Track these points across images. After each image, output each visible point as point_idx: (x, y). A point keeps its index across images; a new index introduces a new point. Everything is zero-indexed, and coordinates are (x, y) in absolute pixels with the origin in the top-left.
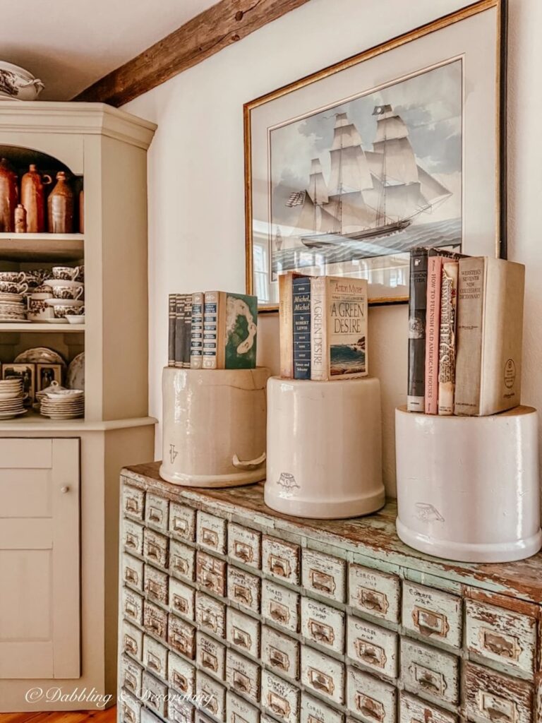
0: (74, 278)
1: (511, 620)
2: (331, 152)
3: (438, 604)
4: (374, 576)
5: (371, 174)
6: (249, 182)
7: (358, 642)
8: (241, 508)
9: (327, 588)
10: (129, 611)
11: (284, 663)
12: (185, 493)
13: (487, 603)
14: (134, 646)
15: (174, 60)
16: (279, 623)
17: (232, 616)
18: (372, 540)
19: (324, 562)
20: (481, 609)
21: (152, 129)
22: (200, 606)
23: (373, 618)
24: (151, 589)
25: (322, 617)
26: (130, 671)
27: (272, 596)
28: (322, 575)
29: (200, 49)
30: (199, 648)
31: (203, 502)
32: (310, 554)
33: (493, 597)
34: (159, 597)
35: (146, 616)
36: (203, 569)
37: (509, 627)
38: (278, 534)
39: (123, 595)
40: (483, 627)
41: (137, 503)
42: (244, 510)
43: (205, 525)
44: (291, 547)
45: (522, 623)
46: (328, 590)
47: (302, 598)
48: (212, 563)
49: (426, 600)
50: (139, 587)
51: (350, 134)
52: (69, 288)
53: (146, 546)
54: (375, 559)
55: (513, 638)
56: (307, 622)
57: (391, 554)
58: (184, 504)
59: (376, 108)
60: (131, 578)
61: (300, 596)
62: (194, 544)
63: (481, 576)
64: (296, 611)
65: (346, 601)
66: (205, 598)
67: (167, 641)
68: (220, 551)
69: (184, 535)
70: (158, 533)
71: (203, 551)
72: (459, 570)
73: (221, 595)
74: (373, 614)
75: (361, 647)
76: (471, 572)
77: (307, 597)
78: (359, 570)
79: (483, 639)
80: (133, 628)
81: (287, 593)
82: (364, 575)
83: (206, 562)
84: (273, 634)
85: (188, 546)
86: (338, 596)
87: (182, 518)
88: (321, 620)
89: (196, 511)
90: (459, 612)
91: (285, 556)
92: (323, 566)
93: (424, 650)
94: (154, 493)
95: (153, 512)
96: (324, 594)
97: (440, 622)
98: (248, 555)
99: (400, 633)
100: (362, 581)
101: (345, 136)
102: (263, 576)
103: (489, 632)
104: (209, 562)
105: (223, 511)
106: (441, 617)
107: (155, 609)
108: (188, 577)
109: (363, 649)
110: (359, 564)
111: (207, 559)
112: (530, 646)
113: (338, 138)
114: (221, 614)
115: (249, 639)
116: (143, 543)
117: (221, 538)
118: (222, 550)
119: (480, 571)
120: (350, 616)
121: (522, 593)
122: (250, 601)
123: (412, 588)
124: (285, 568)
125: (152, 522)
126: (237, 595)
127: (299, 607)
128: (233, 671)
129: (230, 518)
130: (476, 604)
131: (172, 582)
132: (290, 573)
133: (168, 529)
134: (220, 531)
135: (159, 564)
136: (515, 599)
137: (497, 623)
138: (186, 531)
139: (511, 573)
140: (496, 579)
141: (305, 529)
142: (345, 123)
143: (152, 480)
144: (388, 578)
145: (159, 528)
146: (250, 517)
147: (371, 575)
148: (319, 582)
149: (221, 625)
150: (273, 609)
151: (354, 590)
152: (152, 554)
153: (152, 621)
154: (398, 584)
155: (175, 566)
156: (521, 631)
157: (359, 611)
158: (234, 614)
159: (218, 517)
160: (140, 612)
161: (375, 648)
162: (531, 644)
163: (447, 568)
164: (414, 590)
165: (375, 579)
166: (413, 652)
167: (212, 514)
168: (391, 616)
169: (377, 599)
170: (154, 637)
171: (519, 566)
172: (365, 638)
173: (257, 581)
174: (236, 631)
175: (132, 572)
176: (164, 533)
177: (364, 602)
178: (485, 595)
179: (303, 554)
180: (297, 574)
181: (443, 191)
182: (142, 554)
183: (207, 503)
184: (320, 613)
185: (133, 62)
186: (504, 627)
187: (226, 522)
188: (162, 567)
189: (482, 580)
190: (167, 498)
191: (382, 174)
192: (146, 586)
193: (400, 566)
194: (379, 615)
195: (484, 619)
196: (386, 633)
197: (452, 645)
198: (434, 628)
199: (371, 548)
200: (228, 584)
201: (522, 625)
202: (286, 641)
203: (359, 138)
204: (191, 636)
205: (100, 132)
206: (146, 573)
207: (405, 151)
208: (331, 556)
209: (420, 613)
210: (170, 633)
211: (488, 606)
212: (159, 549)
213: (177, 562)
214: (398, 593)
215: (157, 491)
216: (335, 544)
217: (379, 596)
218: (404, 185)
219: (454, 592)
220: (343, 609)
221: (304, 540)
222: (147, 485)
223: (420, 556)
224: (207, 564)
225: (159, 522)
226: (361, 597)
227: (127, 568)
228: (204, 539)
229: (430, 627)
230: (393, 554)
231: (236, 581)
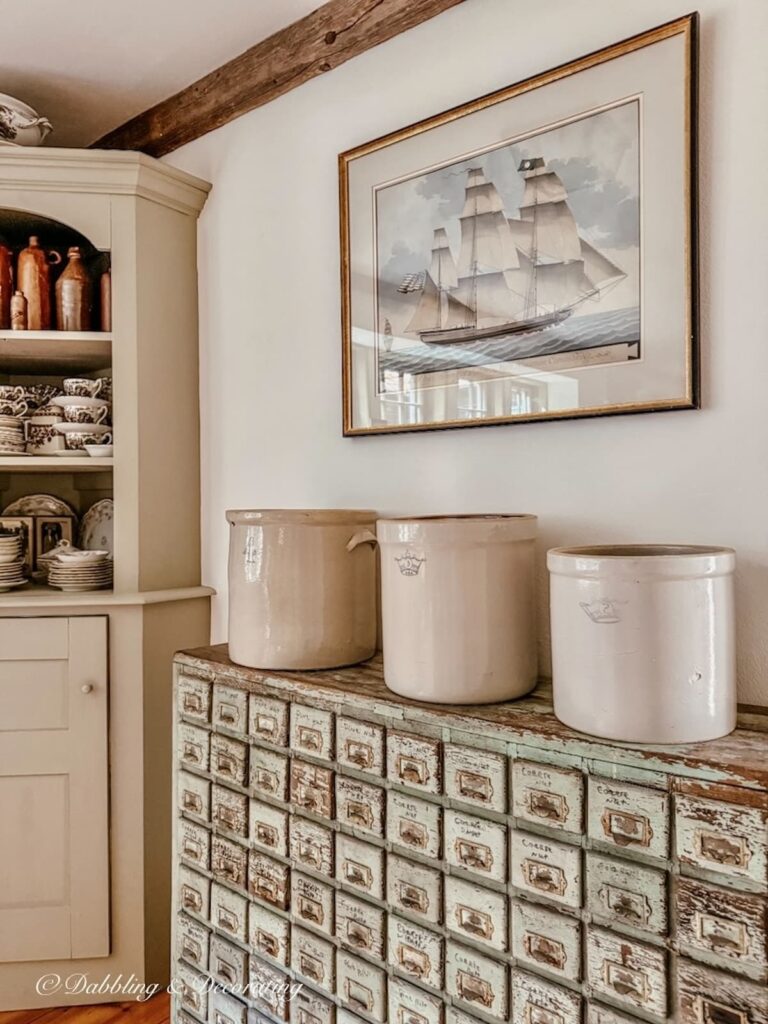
0: (94, 395)
1: (736, 816)
2: (462, 220)
3: (638, 803)
4: (548, 773)
5: (517, 250)
6: (347, 259)
7: (526, 864)
8: (354, 696)
9: (480, 794)
10: (188, 851)
11: (420, 902)
12: (271, 681)
13: (703, 796)
14: (196, 901)
15: (236, 96)
16: (412, 847)
17: (343, 845)
18: (539, 726)
19: (477, 760)
20: (696, 805)
21: (205, 190)
22: (296, 835)
23: (547, 831)
24: (222, 817)
25: (475, 834)
26: (191, 936)
27: (402, 811)
28: (473, 777)
29: (275, 82)
30: (295, 894)
31: (300, 691)
32: (457, 750)
33: (711, 787)
34: (234, 828)
35: (215, 856)
36: (301, 783)
37: (734, 825)
38: (409, 727)
39: (179, 830)
40: (699, 829)
41: (199, 699)
42: (359, 698)
43: (303, 722)
44: (428, 743)
46: (483, 797)
47: (446, 811)
48: (313, 773)
49: (620, 799)
50: (204, 816)
51: (488, 196)
52: (88, 409)
53: (214, 758)
54: (547, 750)
55: (739, 840)
56: (454, 843)
57: (569, 743)
58: (270, 696)
59: (523, 162)
60: (191, 805)
61: (442, 810)
62: (285, 749)
63: (693, 763)
64: (437, 830)
65: (508, 810)
66: (303, 824)
67: (247, 888)
68: (324, 755)
70: (232, 740)
71: (300, 759)
72: (664, 757)
73: (327, 817)
74: (546, 824)
75: (531, 869)
76: (682, 759)
77: (451, 809)
78: (526, 766)
79: (699, 844)
80: (195, 876)
81: (424, 805)
82: (534, 772)
83: (305, 773)
84: (403, 864)
85: (278, 754)
86: (497, 805)
87: (267, 715)
88: (475, 839)
89: (288, 704)
90: (666, 811)
91: (420, 756)
92: (475, 765)
93: (618, 866)
94: (225, 683)
95: (224, 710)
96: (478, 803)
97: (640, 827)
98: (366, 758)
99: (584, 846)
100: (531, 781)
101: (481, 199)
102: (388, 786)
103: (707, 834)
104: (309, 772)
105: (328, 702)
106: (642, 820)
107: (228, 845)
108: (278, 796)
109: (534, 872)
110: (524, 759)
111: (306, 768)
112: (763, 848)
113: (471, 201)
114: (327, 843)
115: (370, 874)
116: (209, 754)
117: (327, 738)
118: (328, 754)
119: (692, 757)
120: (515, 830)
121: (749, 780)
122: (370, 821)
123: (601, 785)
124: (420, 772)
125: (222, 723)
126: (350, 815)
127: (441, 823)
128: (346, 921)
129: (338, 710)
130: (689, 799)
131: (253, 805)
132: (428, 778)
133: (247, 732)
134: (325, 728)
135: (234, 782)
136: (740, 789)
137: (717, 822)
138: (275, 732)
139: (733, 757)
140: (714, 765)
141: (448, 717)
142: (480, 181)
143: (222, 666)
144: (568, 774)
145: (233, 732)
146: (368, 707)
147: (543, 772)
148: (470, 788)
149: (328, 860)
150: (404, 830)
151: (519, 794)
152: (224, 768)
153: (224, 863)
154: (581, 781)
155: (258, 783)
156: (750, 829)
157: (527, 821)
158: (346, 842)
159: (322, 710)
160: (206, 851)
161: (550, 869)
162: (764, 845)
163: (648, 755)
164: (604, 787)
165: (549, 777)
166: (604, 870)
167: (312, 707)
168: (572, 824)
169: (552, 804)
170: (227, 885)
171: (739, 749)
172: (536, 858)
173: (379, 792)
174: (350, 866)
175: (193, 796)
176: (240, 738)
177: (534, 808)
178: (700, 787)
179: (446, 750)
180: (439, 779)
181: (615, 271)
182: (209, 771)
183: (304, 692)
184: (472, 829)
185: (177, 99)
186: (727, 826)
187: (334, 716)
188: (239, 786)
189: (698, 767)
190: (245, 689)
191: (532, 249)
192: (214, 815)
193: (582, 757)
194: (555, 824)
195: (700, 818)
196: (565, 847)
197: (657, 856)
198: (632, 835)
199: (540, 736)
200: (337, 800)
201: (752, 821)
202: (423, 872)
203: (500, 201)
204: (283, 878)
205: (133, 192)
206: (214, 796)
207: (564, 219)
208: (486, 751)
209: (613, 817)
210: (252, 877)
211: (704, 800)
212: (234, 761)
213: (261, 776)
214: (581, 793)
215: (230, 681)
216: (490, 734)
217: (555, 800)
218: (562, 263)
219: (658, 786)
220: (504, 822)
221: (446, 732)
222: (214, 675)
223: (609, 743)
224: (306, 776)
225: (234, 724)
226: (529, 801)
227: (186, 791)
228: (301, 741)
229: (626, 834)
230: (573, 742)
231: (349, 796)
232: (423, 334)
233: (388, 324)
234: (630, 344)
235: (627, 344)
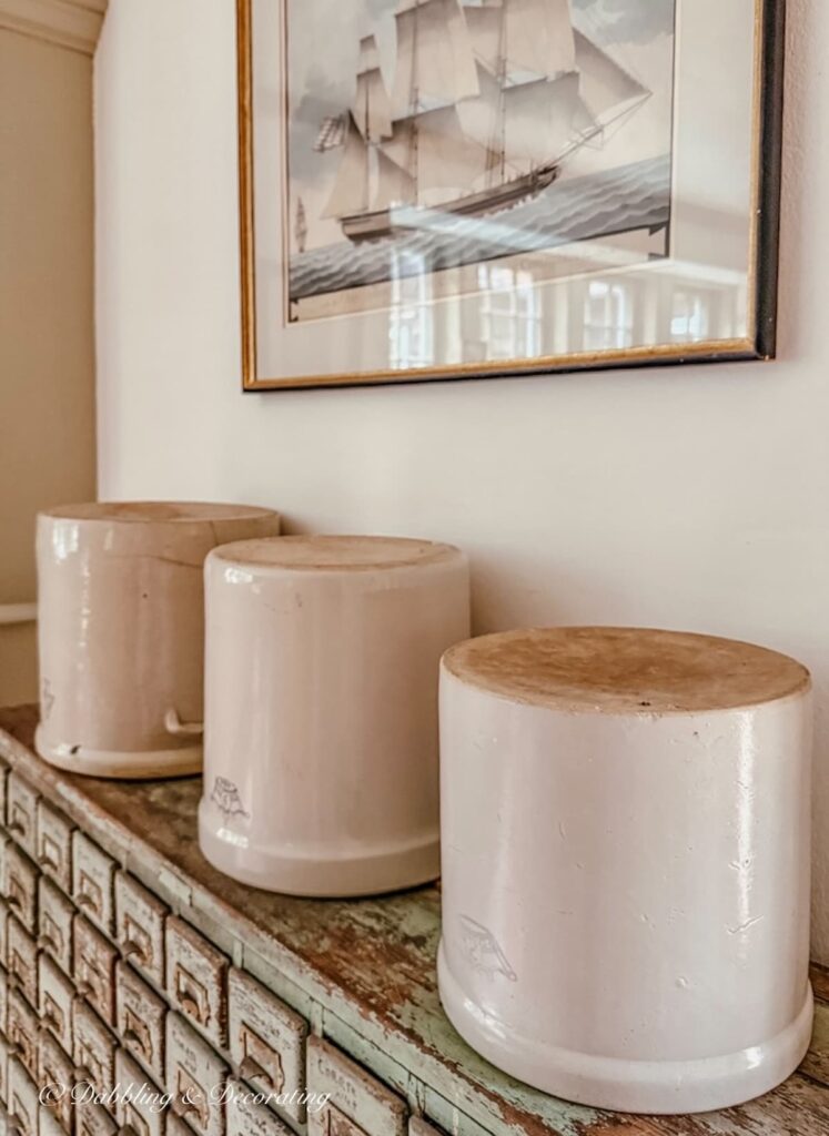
2: (397, 17)
4: (356, 1087)
5: (477, 62)
6: (247, 102)
8: (141, 843)
9: (268, 1075)
12: (63, 788)
17: (122, 1073)
18: (371, 978)
19: (266, 1015)
21: (98, 9)
22: (79, 1033)
24: (16, 969)
27: (182, 1055)
28: (261, 1042)
30: (79, 1118)
31: (87, 814)
32: (242, 987)
35: (11, 1021)
36: (83, 957)
38: (195, 920)
42: (146, 849)
43: (84, 865)
44: (210, 959)
48: (94, 947)
50: (3, 958)
54: (363, 1037)
58: (59, 812)
62: (70, 894)
64: (218, 1107)
65: (303, 1118)
66: (85, 1017)
68: (105, 925)
69: (57, 877)
70: (26, 860)
71: (87, 919)
73: (108, 1017)
78: (324, 1057)
81: (205, 1057)
82: (334, 1074)
83: (87, 944)
85: (64, 898)
87: (53, 840)
89: (73, 830)
91: (200, 977)
92: (263, 1023)
94: (21, 775)
95: (17, 815)
96: (266, 1087)
98: (145, 951)
100: (330, 1087)
104: (91, 944)
105: (114, 842)
107: (22, 1010)
108: (63, 965)
111: (88, 936)
114: (107, 1061)
117: (106, 900)
118: (108, 925)
122: (149, 1052)
124: (199, 1003)
125: (16, 832)
126: (128, 1032)
129: (121, 859)
131: (43, 966)
132: (209, 1017)
134: (104, 884)
135: (26, 923)
138: (60, 869)
141: (241, 922)
143: (19, 746)
144: (381, 1098)
146: (153, 869)
147: (347, 1080)
148: (256, 1058)
149: (109, 1086)
150: (183, 1086)
152: (16, 900)
153: (19, 1035)
154: (400, 1122)
155: (44, 936)
158: (125, 1062)
159: (105, 853)
160: (4, 1009)
165: (353, 1091)
167: (96, 846)
173: (159, 1011)
174: (129, 1110)
179: (230, 982)
180: (222, 1025)
181: (630, 86)
183: (92, 817)
184: (257, 1128)
187: (115, 867)
188: (30, 928)
190: (36, 791)
191: (499, 57)
192: (10, 961)
193: (410, 1073)
199: (355, 1006)
200: (118, 1002)
206: (10, 935)
210: (42, 1070)
212: (24, 895)
213: (47, 927)
215: (25, 773)
216: (290, 975)
218: (543, 81)
221: (237, 947)
222: (12, 757)
224: (88, 949)
225: (25, 836)
226: (327, 1124)
228: (82, 894)
230: (398, 1037)
231: (128, 1001)
232: (346, 221)
233: (300, 206)
234: (654, 229)
235: (647, 231)
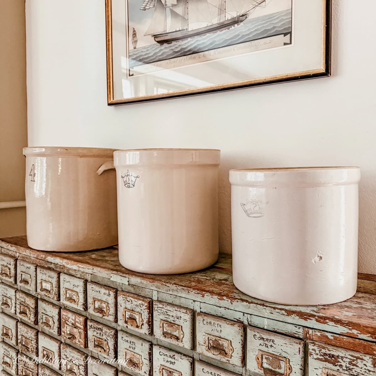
1: (354, 360)
3: (282, 348)
4: (220, 323)
8: (99, 269)
9: (176, 336)
10: (5, 363)
12: (50, 259)
13: (329, 344)
16: (133, 369)
18: (217, 290)
19: (174, 312)
20: (323, 351)
22: (64, 357)
23: (219, 363)
24: (23, 343)
25: (172, 363)
27: (127, 345)
28: (171, 324)
31: (66, 265)
32: (161, 306)
33: (335, 338)
34: (30, 350)
35: (20, 368)
36: (67, 324)
37: (352, 367)
38: (132, 289)
40: (325, 368)
41: (10, 269)
42: (102, 270)
43: (67, 285)
44: (143, 301)
45: (365, 362)
46: (177, 339)
47: (154, 346)
48: (74, 318)
49: (269, 344)
50: (13, 342)
53: (18, 306)
54: (220, 307)
56: (159, 368)
57: (235, 303)
58: (49, 269)
60: (6, 334)
61: (151, 345)
62: (58, 302)
63: (323, 320)
64: (148, 359)
65: (194, 347)
66: (69, 350)
68: (80, 308)
69: (49, 295)
70: (28, 295)
71: (67, 309)
72: (301, 315)
73: (82, 346)
74: (219, 359)
76: (314, 316)
77: (158, 345)
78: (205, 318)
81: (141, 342)
82: (210, 323)
83: (69, 318)
85: (54, 305)
86: (186, 344)
87: (47, 280)
88: (171, 366)
89: (59, 274)
90: (302, 354)
91: (138, 309)
92: (173, 316)
94: (24, 259)
95: (23, 277)
96: (174, 342)
97: (283, 364)
98: (105, 310)
100: (208, 328)
102: (119, 328)
103: (331, 373)
104: (71, 317)
105: (83, 272)
106: (284, 359)
108: (54, 331)
110: (205, 313)
111: (70, 315)
116: (16, 304)
117: (81, 296)
118: (82, 307)
119: (321, 315)
120: (197, 361)
121: (364, 334)
122: (108, 350)
123: (256, 333)
124: (137, 320)
125: (22, 285)
126: (96, 346)
127: (151, 354)
129: (89, 278)
130: (319, 346)
131: (41, 337)
132: (143, 324)
133: (36, 291)
134: (80, 290)
135: (30, 322)
136: (357, 340)
137: (339, 364)
138: (51, 291)
139: (350, 314)
140: (338, 322)
141: (156, 283)
143: (22, 248)
144: (233, 325)
145: (29, 290)
146: (107, 276)
147: (217, 323)
148: (169, 332)
149: (83, 373)
150: (128, 358)
151: (201, 338)
152: (23, 313)
153: (25, 371)
154: (242, 330)
155: (42, 323)
156: (363, 370)
157: (206, 356)
159: (79, 278)
160: (15, 363)
163: (290, 313)
164: (258, 335)
165: (220, 326)
167: (73, 276)
168: (236, 360)
169: (222, 345)
171: (355, 308)
173: (113, 332)
175: (8, 329)
176: (33, 294)
177: (210, 348)
178: (327, 337)
179: (154, 306)
180: (149, 325)
182: (16, 313)
183: (69, 266)
184: (170, 359)
186: (346, 367)
187: (86, 282)
188: (32, 324)
189: (326, 323)
190: (35, 264)
192: (19, 341)
193: (244, 313)
194: (224, 359)
195: (326, 360)
198: (277, 370)
199: (216, 297)
200: (88, 336)
201: (365, 365)
206: (19, 330)
208: (180, 307)
209: (264, 357)
211: (330, 348)
212: (29, 309)
213: (44, 319)
214: (242, 338)
215: (27, 258)
216: (183, 295)
217: (224, 342)
219: (297, 335)
220: (191, 355)
221: (155, 293)
222: (18, 254)
223: (262, 303)
224: (70, 320)
225: (28, 285)
226: (207, 343)
227: (3, 326)
228: (66, 297)
229: (273, 369)
230: (238, 302)
231: (95, 334)
232: (155, 36)
233: (134, 31)
234: (285, 34)
235: (283, 35)
